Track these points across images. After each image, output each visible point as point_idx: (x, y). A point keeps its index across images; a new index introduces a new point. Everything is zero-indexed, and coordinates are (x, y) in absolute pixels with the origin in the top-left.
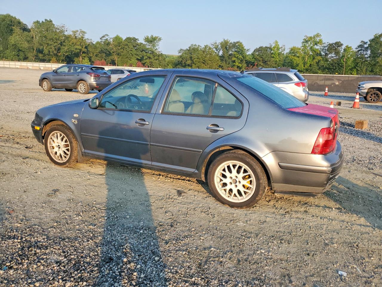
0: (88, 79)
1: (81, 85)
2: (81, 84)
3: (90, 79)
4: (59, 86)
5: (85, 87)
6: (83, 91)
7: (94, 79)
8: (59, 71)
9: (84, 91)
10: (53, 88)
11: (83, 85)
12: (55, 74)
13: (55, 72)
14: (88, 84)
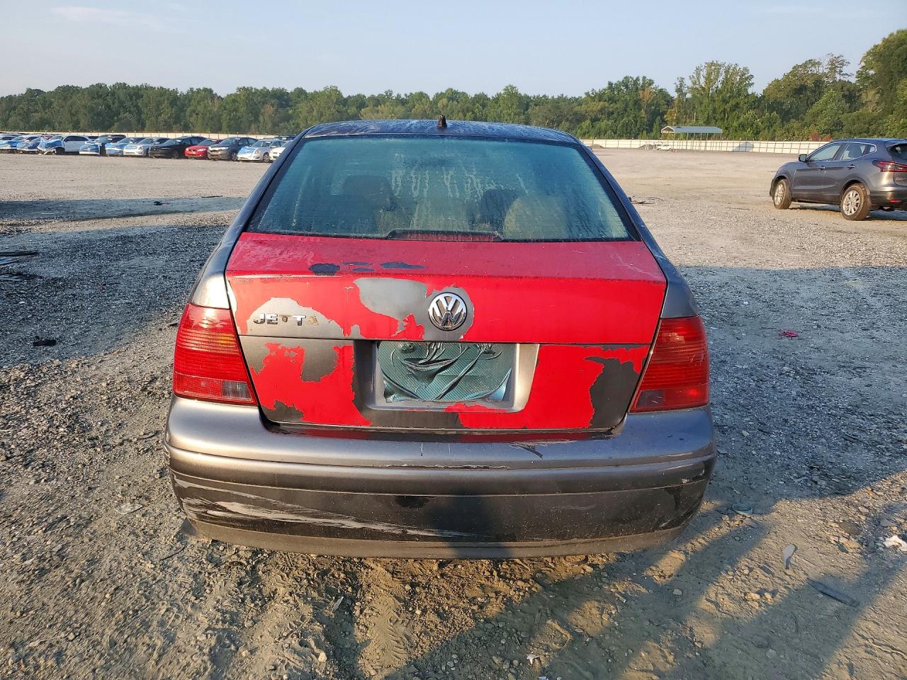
0: (871, 179)
1: (851, 196)
2: (851, 193)
3: (878, 177)
4: (806, 197)
5: (859, 201)
6: (853, 210)
7: (889, 177)
8: (815, 157)
9: (853, 212)
10: (793, 200)
11: (854, 195)
12: (805, 166)
13: (807, 160)
14: (868, 193)
